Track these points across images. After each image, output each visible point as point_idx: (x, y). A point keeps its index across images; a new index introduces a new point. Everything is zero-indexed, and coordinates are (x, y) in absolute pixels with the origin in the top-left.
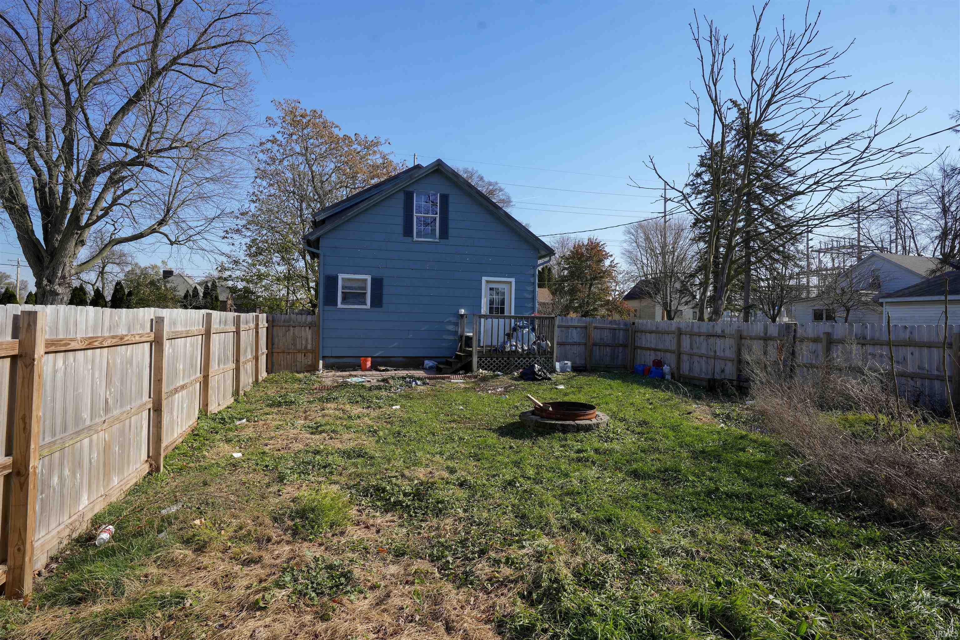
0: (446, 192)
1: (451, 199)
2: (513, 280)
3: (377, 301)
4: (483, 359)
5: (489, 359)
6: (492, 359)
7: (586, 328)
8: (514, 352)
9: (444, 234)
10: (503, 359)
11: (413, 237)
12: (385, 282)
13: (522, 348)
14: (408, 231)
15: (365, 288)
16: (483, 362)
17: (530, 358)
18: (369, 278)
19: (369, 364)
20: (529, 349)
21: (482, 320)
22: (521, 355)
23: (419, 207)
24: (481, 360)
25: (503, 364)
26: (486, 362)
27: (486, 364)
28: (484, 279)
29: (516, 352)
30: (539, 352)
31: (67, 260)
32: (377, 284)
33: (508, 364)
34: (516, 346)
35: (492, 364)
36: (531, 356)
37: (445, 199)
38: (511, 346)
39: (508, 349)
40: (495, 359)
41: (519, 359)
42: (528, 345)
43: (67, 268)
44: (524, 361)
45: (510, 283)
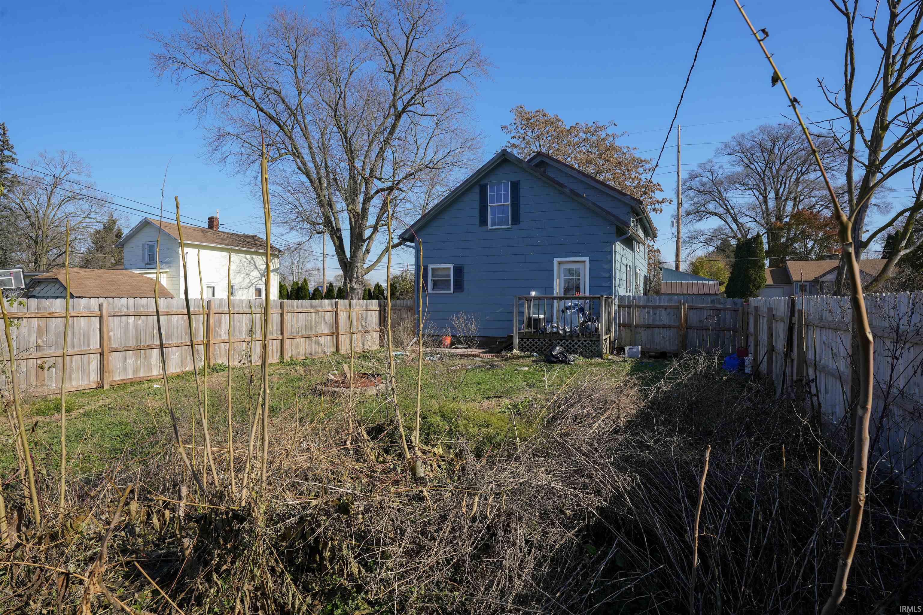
0: (515, 179)
1: (522, 185)
2: (587, 259)
3: (459, 286)
4: (525, 340)
5: (530, 340)
6: (533, 340)
7: (677, 308)
8: (555, 333)
9: (516, 219)
10: (545, 341)
11: (487, 225)
12: (465, 270)
13: (564, 329)
14: (483, 221)
15: (449, 276)
16: (525, 343)
17: (573, 341)
18: (451, 266)
19: (448, 342)
20: (571, 331)
21: (555, 302)
22: (564, 337)
23: (492, 197)
24: (522, 340)
25: (545, 345)
26: (528, 343)
27: (528, 345)
28: (556, 260)
29: (557, 333)
30: (583, 334)
31: (358, 265)
32: (459, 271)
33: (550, 345)
34: (557, 328)
35: (533, 345)
36: (574, 338)
37: (515, 186)
38: (552, 327)
39: (549, 331)
40: (536, 340)
41: (561, 341)
42: (571, 327)
43: (360, 270)
44: (567, 343)
45: (584, 262)
